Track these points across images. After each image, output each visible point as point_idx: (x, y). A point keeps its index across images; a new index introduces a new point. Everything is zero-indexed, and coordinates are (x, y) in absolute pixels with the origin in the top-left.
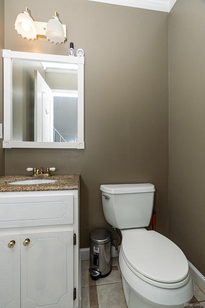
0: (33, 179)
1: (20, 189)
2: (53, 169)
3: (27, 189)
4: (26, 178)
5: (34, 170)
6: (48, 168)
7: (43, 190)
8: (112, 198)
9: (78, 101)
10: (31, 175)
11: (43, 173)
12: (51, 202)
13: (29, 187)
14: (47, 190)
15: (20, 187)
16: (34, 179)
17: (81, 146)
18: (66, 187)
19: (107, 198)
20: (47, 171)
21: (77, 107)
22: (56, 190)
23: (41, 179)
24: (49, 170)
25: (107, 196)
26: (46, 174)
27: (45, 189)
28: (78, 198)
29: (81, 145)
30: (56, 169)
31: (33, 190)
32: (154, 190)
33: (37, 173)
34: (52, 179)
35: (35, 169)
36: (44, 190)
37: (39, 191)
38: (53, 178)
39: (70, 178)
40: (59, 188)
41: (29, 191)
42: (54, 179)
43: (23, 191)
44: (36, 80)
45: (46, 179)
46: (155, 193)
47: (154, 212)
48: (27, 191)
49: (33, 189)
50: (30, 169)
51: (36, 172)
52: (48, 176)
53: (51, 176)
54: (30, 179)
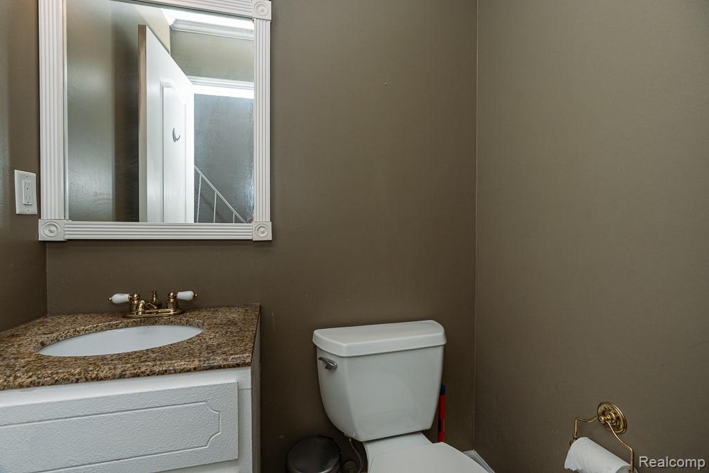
0: (130, 324)
1: (79, 374)
2: (186, 295)
3: (102, 375)
4: (107, 323)
5: (131, 299)
6: (172, 294)
7: (148, 375)
8: (343, 367)
9: (254, 115)
10: (124, 315)
11: (159, 306)
12: (174, 407)
13: (107, 367)
14: (163, 374)
15: (78, 370)
16: (133, 326)
17: (263, 232)
18: (219, 360)
19: (330, 367)
20: (169, 300)
21: (253, 131)
22: (189, 371)
23: (153, 324)
24: (175, 297)
25: (331, 361)
26: (168, 310)
27: (157, 369)
28: (250, 387)
29: (262, 229)
30: (194, 296)
31: (117, 376)
32: (442, 342)
33: (140, 309)
34: (183, 325)
35: (135, 296)
36: (152, 374)
37: (138, 376)
38: (187, 321)
39: (232, 323)
40: (196, 363)
41: (105, 378)
42: (188, 324)
43: (87, 380)
44: (144, 50)
45: (165, 324)
46: (446, 348)
47: (442, 392)
48: (102, 379)
49: (118, 371)
50: (119, 298)
51: (138, 304)
52: (174, 315)
53: (182, 313)
54: (121, 325)
